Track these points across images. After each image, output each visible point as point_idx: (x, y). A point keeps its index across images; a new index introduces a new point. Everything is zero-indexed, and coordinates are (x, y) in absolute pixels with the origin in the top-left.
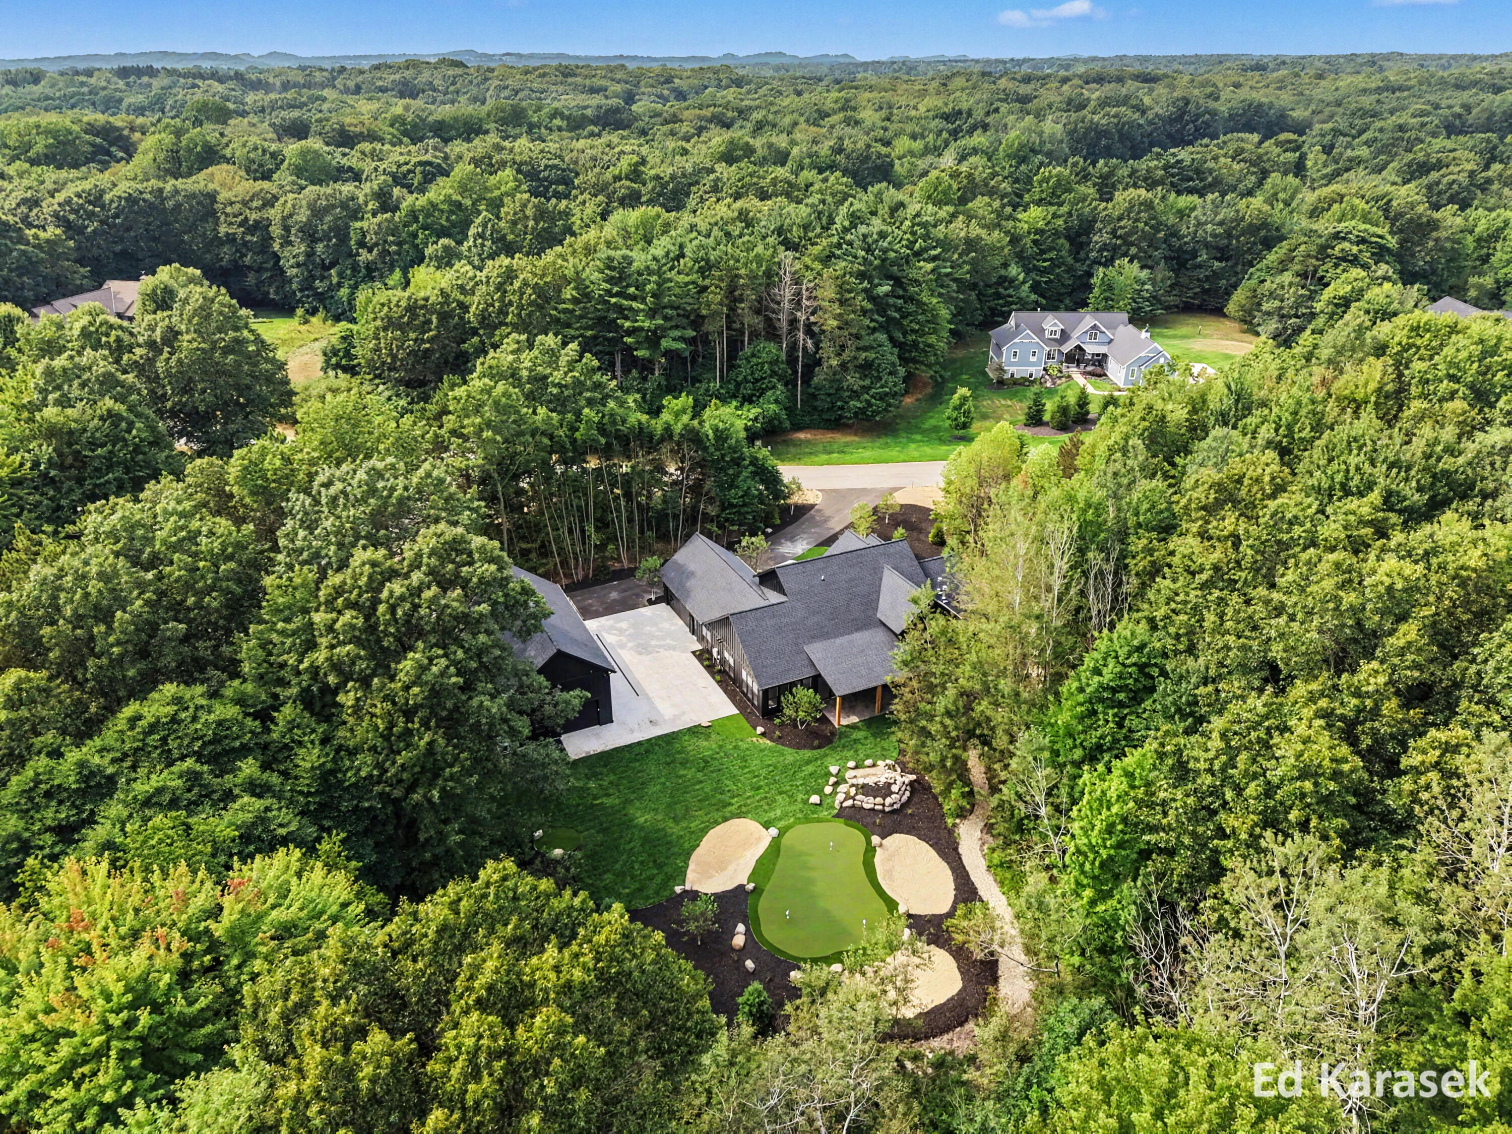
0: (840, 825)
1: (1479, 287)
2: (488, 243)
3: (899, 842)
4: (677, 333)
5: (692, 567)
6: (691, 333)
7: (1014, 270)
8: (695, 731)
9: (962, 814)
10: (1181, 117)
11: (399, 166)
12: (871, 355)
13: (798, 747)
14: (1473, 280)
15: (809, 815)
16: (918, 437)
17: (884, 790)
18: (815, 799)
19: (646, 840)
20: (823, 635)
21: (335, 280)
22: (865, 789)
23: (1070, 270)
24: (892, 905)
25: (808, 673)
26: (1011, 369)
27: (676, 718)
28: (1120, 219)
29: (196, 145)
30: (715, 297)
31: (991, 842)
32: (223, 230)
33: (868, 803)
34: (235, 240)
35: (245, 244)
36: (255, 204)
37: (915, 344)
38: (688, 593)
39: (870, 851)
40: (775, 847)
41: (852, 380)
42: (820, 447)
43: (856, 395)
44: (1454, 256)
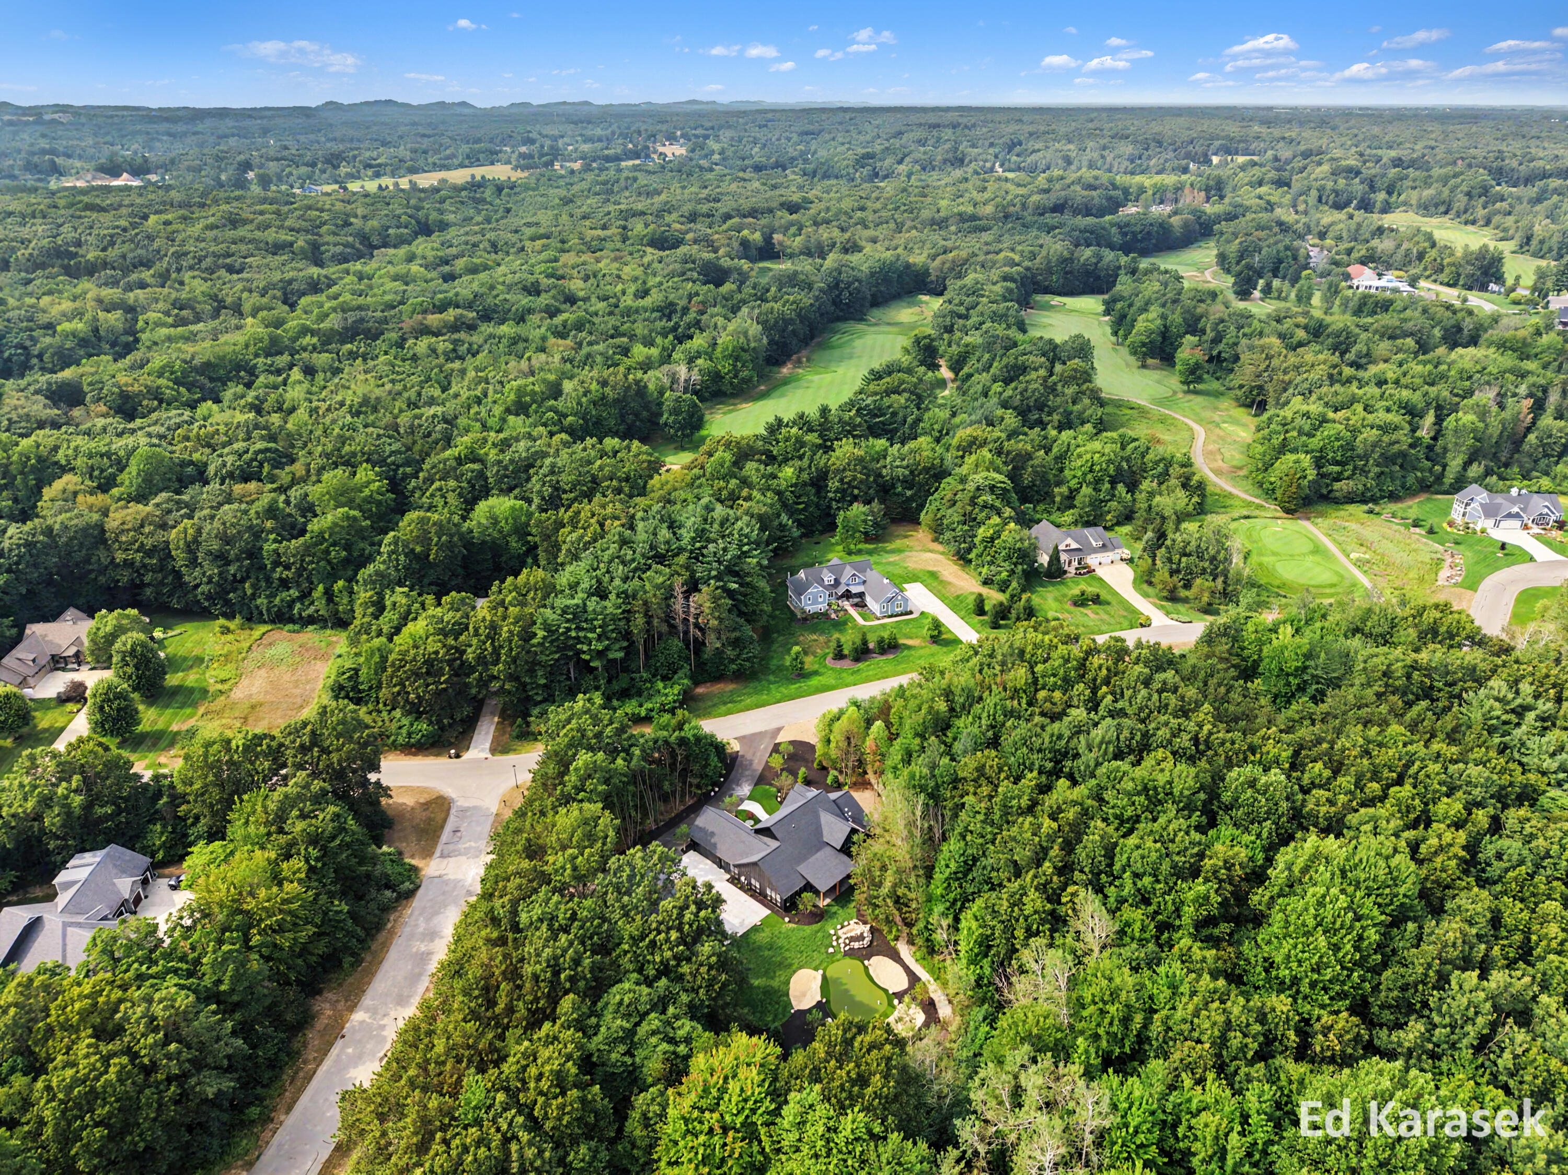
0: (847, 960)
1: (1061, 494)
2: (402, 558)
3: (875, 959)
4: (617, 646)
5: (711, 829)
6: (625, 644)
7: (784, 518)
8: (755, 929)
9: (897, 939)
10: (837, 285)
11: (240, 456)
12: (737, 634)
13: (810, 924)
14: (1056, 490)
15: (831, 958)
16: (771, 678)
17: (861, 938)
18: (831, 950)
19: (765, 993)
20: (803, 858)
21: (249, 592)
22: (852, 939)
23: (817, 506)
24: (885, 991)
25: (803, 883)
26: (808, 608)
27: (742, 923)
28: (844, 470)
29: (29, 459)
30: (640, 620)
31: (914, 949)
32: (120, 556)
33: (856, 945)
34: (132, 564)
35: (144, 566)
36: (147, 530)
37: (754, 612)
38: (715, 845)
39: (866, 968)
40: (824, 977)
41: (730, 652)
42: (716, 700)
43: (732, 661)
44: (1043, 477)
